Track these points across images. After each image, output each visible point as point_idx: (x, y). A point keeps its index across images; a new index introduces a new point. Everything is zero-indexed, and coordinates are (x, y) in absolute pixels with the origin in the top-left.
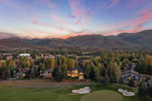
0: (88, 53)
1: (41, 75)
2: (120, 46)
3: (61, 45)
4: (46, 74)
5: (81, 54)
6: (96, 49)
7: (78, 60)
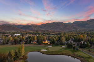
0: (53, 33)
1: (32, 42)
2: (74, 30)
3: (37, 29)
4: (34, 42)
5: (49, 34)
6: (59, 31)
7: (48, 37)
